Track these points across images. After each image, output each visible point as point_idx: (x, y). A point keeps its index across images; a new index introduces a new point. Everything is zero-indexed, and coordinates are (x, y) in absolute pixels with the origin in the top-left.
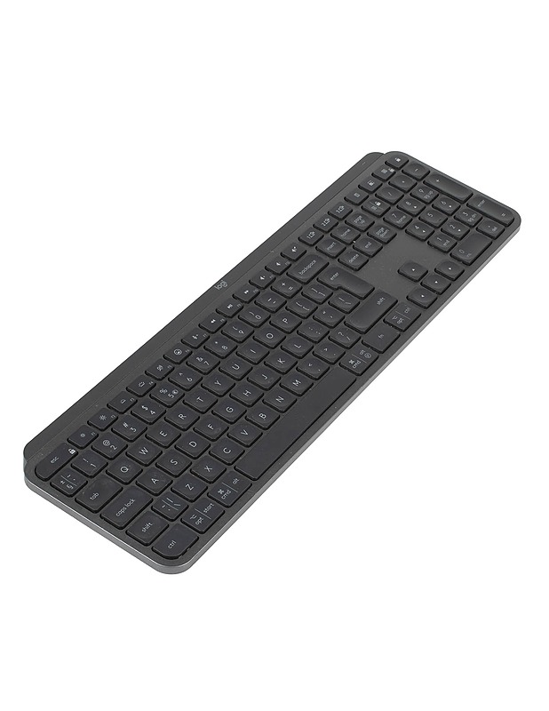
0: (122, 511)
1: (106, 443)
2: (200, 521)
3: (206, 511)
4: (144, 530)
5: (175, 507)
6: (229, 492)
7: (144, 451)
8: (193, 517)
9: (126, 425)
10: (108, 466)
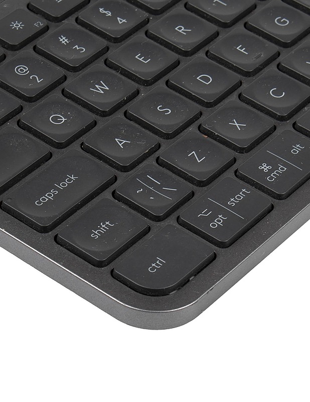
0: (48, 197)
1: (22, 70)
2: (219, 221)
3: (232, 202)
4: (96, 234)
5: (166, 192)
6: (282, 169)
7: (101, 88)
8: (204, 213)
9: (64, 40)
10: (23, 113)
